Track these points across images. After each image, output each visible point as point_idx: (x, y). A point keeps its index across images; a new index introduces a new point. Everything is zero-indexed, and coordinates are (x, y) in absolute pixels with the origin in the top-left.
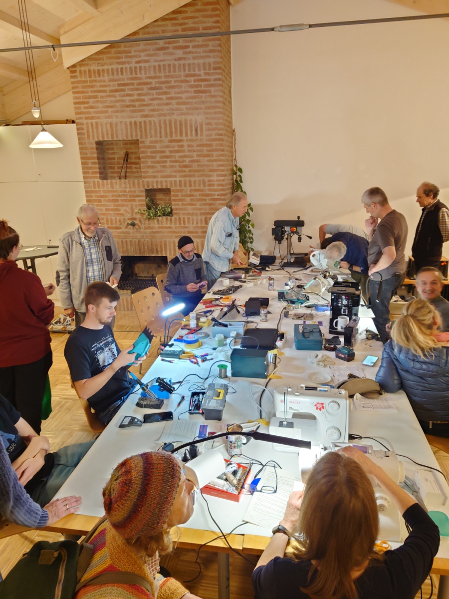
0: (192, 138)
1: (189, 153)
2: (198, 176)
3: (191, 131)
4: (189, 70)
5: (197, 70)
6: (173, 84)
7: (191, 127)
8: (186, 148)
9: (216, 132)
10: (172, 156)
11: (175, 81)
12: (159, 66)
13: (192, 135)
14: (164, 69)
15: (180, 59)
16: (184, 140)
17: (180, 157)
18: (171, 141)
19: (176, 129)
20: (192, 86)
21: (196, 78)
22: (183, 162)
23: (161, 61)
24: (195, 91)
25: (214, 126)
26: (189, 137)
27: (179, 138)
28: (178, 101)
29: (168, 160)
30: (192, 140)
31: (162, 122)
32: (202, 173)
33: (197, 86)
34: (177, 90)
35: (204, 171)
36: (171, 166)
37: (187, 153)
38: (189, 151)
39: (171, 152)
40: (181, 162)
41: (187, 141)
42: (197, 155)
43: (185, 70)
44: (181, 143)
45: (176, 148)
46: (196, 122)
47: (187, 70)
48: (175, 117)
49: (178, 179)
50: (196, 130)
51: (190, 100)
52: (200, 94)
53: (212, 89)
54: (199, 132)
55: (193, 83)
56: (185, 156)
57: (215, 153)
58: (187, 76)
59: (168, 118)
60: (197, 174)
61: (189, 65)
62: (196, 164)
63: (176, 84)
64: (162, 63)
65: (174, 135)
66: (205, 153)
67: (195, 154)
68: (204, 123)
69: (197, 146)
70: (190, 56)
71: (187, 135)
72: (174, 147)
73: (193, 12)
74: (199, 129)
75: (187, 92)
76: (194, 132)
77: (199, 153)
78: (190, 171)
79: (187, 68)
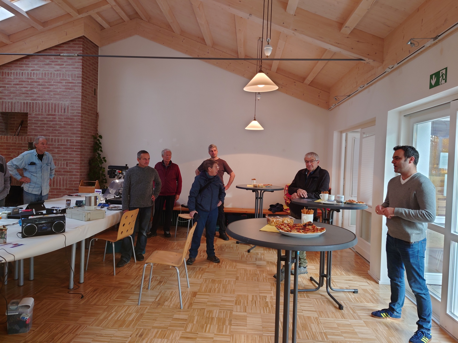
0: (62, 114)
1: (59, 123)
2: (64, 136)
3: (61, 110)
4: (63, 77)
5: (67, 77)
6: (52, 83)
7: (62, 107)
8: (57, 119)
9: (77, 111)
10: (48, 123)
11: (54, 82)
12: (45, 73)
13: (61, 112)
14: (48, 75)
15: (58, 70)
16: (56, 115)
17: (53, 124)
18: (48, 115)
19: (52, 108)
20: (64, 86)
21: (66, 81)
22: (55, 127)
23: (46, 71)
24: (65, 88)
25: (76, 108)
26: (60, 113)
27: (53, 113)
28: (54, 93)
29: (45, 126)
30: (61, 115)
31: (44, 104)
32: (66, 135)
33: (67, 86)
34: (54, 87)
35: (68, 133)
36: (47, 130)
37: (58, 123)
38: (59, 121)
39: (47, 121)
40: (53, 128)
41: (58, 115)
42: (64, 124)
43: (60, 77)
44: (54, 117)
45: (51, 119)
46: (65, 105)
47: (61, 77)
48: (52, 101)
49: (51, 137)
50: (65, 109)
51: (62, 93)
52: (68, 90)
53: (76, 88)
54: (66, 111)
55: (64, 84)
56: (56, 124)
57: (75, 124)
58: (61, 80)
59: (47, 102)
60: (63, 135)
61: (63, 74)
62: (63, 129)
63: (54, 84)
64: (47, 72)
65: (50, 111)
66: (69, 123)
67: (63, 123)
68: (70, 106)
69: (65, 118)
70: (64, 70)
71: (58, 112)
72: (50, 118)
73: (67, 47)
74: (66, 109)
75: (61, 88)
76: (63, 111)
77: (65, 123)
78: (59, 133)
79: (61, 76)
